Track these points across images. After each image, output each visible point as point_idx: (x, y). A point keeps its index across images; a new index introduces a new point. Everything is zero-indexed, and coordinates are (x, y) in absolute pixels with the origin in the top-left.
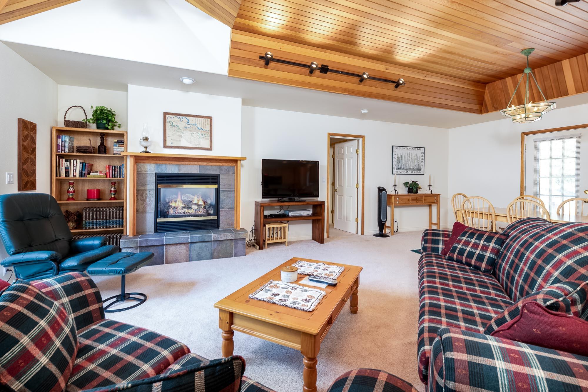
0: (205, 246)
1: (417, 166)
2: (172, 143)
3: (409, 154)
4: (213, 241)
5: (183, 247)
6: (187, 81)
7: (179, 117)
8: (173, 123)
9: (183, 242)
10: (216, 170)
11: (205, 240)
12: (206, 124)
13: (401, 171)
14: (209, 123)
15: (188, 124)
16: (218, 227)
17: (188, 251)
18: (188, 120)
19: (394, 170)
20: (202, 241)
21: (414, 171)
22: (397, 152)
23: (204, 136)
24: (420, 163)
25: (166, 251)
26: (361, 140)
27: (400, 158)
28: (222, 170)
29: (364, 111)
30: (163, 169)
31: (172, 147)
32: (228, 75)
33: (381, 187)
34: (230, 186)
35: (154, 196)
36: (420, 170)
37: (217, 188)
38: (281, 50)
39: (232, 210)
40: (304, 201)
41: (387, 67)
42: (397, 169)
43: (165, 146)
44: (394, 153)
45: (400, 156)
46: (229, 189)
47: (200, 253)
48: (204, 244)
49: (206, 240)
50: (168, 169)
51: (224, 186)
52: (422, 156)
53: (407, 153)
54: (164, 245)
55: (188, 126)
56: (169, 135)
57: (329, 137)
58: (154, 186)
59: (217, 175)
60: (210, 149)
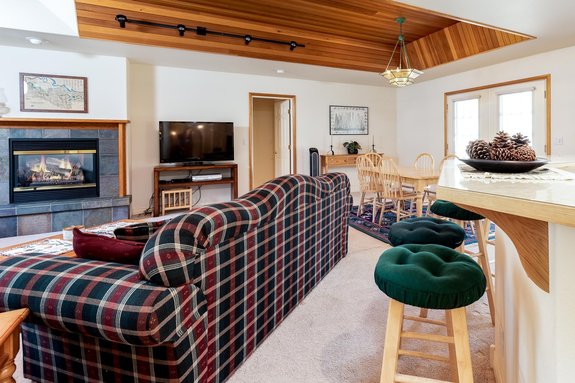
0: (74, 215)
1: (360, 126)
2: (32, 106)
3: (350, 114)
4: (84, 209)
5: (43, 217)
6: (34, 41)
7: (40, 77)
8: (33, 85)
9: (41, 212)
10: (93, 134)
11: (72, 209)
12: (78, 85)
13: (340, 131)
14: (83, 84)
15: (54, 85)
16: (98, 195)
17: (51, 221)
18: (54, 81)
19: (332, 130)
20: (68, 209)
21: (356, 131)
22: (335, 112)
23: (77, 98)
24: (363, 123)
25: (20, 223)
26: (292, 99)
27: (339, 118)
28: (102, 134)
29: (279, 71)
30: (20, 134)
31: (32, 111)
32: (79, 36)
33: (312, 149)
34: (113, 150)
35: (8, 163)
36: (364, 130)
37: (96, 154)
38: (142, 11)
39: (116, 177)
40: (213, 165)
41: (279, 30)
42: (335, 129)
43: (23, 109)
44: (331, 114)
45: (339, 115)
46: (111, 154)
47: (66, 222)
48: (72, 213)
49: (74, 208)
50: (27, 134)
51: (105, 151)
52: (365, 116)
53: (347, 113)
54: (16, 216)
55: (53, 87)
56: (27, 98)
57: (250, 97)
58: (8, 153)
59: (95, 140)
60: (86, 111)
